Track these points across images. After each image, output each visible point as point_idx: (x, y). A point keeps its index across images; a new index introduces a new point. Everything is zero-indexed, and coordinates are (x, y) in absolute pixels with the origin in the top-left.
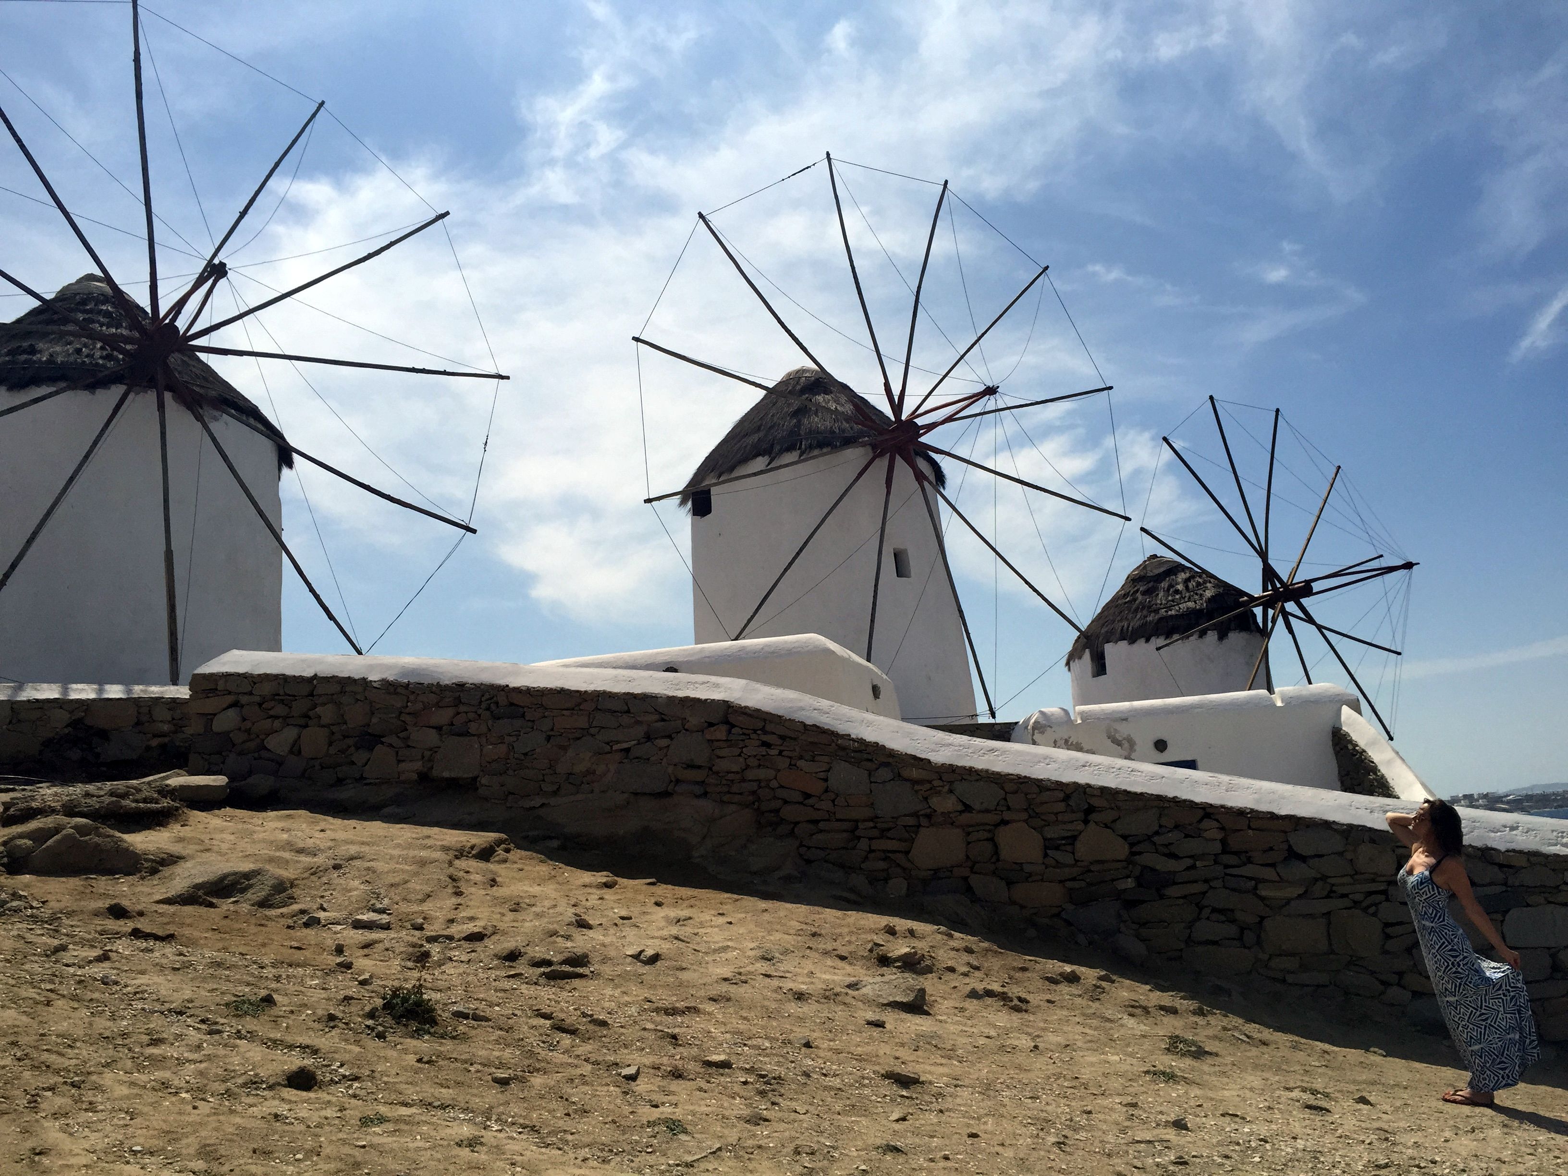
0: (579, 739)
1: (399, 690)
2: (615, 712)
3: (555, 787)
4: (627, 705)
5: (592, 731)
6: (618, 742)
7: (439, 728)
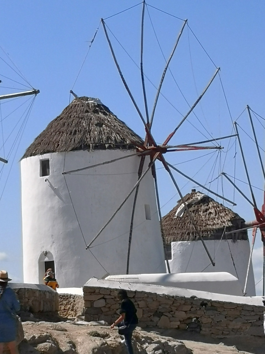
0: (236, 318)
1: (170, 298)
2: (249, 311)
3: (228, 333)
4: (253, 309)
5: (241, 316)
6: (249, 320)
7: (186, 312)
